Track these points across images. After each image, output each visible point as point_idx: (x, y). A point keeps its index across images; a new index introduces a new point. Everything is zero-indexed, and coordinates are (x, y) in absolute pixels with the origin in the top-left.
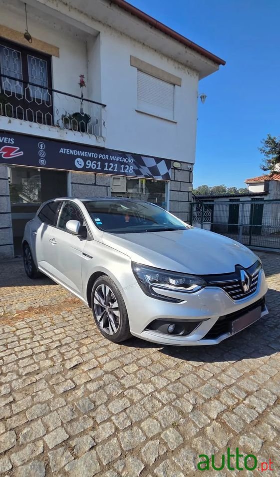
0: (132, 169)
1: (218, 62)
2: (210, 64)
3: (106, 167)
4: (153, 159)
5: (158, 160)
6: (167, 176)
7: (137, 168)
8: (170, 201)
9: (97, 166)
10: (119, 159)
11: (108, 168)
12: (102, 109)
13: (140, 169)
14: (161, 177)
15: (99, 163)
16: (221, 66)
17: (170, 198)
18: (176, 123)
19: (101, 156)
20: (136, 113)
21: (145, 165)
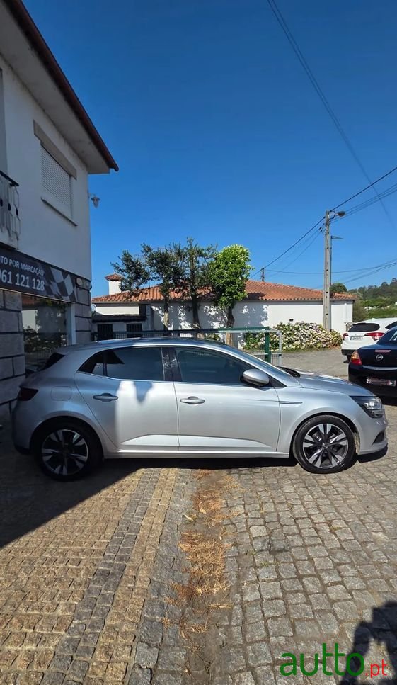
0: (42, 286)
1: (111, 164)
2: (104, 164)
3: (18, 281)
4: (60, 272)
5: (65, 273)
6: (72, 296)
7: (47, 285)
8: (77, 331)
9: (8, 280)
10: (29, 268)
11: (20, 282)
12: (9, 189)
13: (51, 286)
14: (68, 297)
15: (10, 273)
16: (112, 170)
17: (76, 328)
18: (76, 225)
19: (11, 262)
20: (42, 203)
21: (54, 281)
